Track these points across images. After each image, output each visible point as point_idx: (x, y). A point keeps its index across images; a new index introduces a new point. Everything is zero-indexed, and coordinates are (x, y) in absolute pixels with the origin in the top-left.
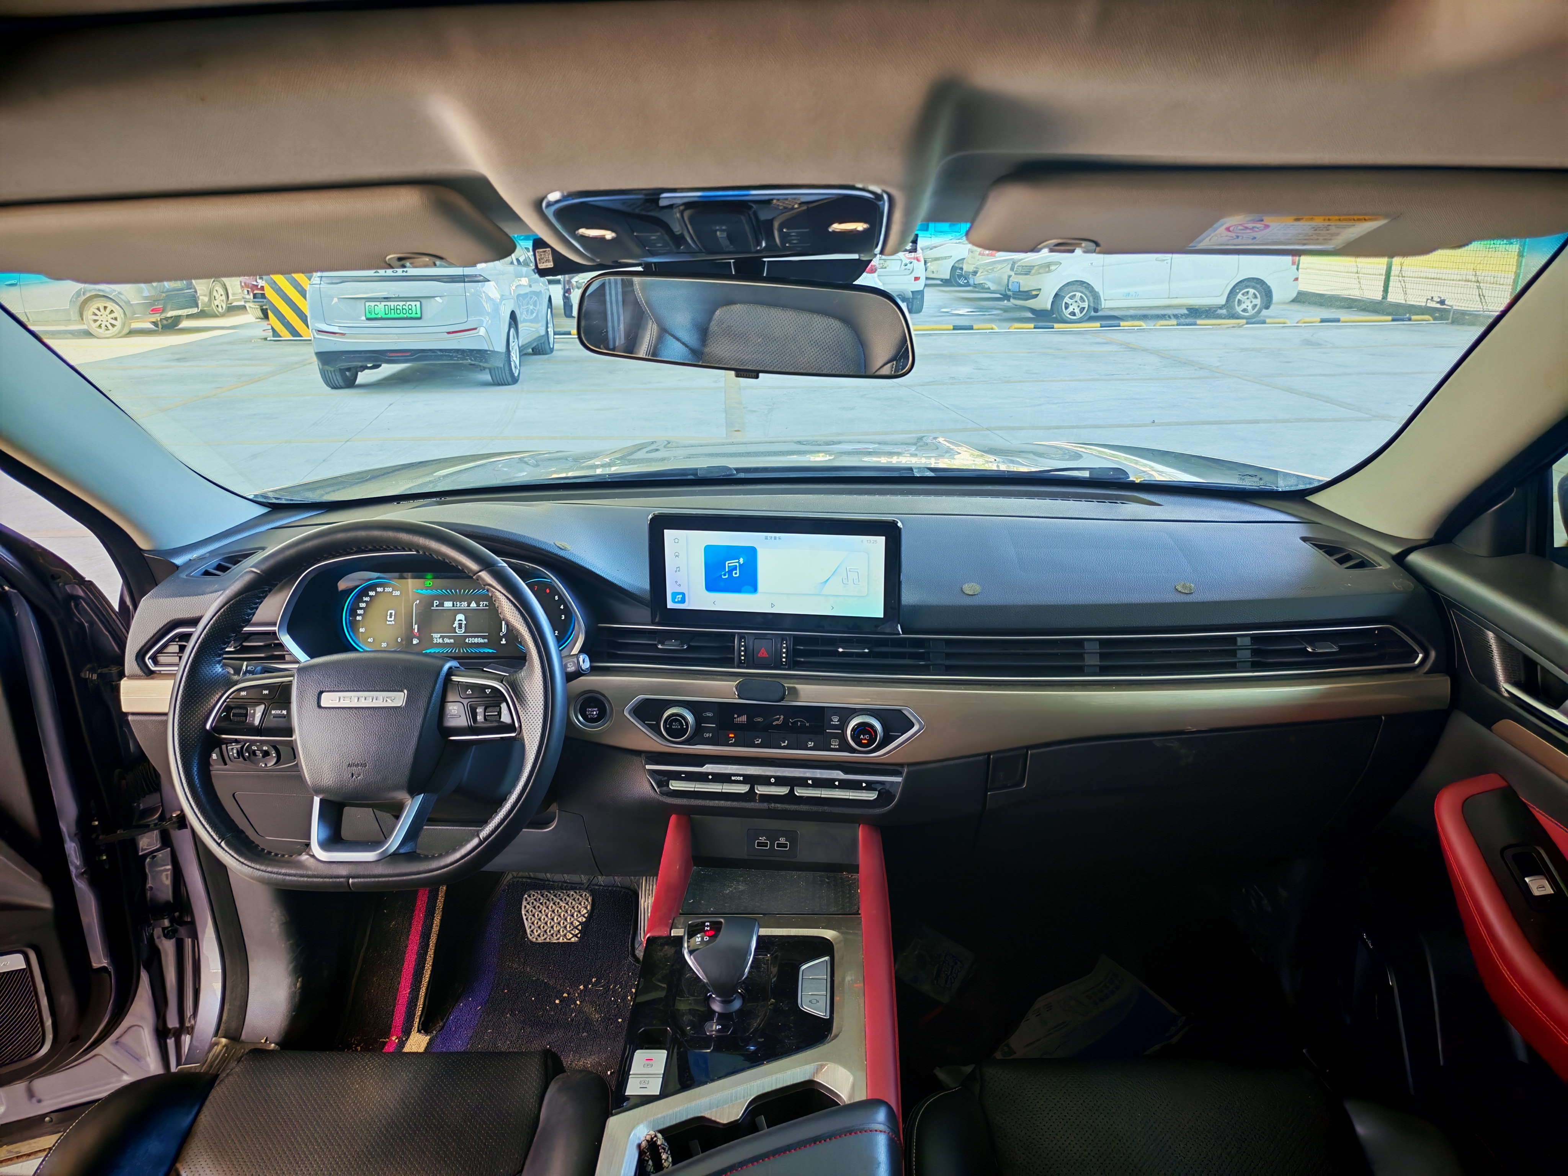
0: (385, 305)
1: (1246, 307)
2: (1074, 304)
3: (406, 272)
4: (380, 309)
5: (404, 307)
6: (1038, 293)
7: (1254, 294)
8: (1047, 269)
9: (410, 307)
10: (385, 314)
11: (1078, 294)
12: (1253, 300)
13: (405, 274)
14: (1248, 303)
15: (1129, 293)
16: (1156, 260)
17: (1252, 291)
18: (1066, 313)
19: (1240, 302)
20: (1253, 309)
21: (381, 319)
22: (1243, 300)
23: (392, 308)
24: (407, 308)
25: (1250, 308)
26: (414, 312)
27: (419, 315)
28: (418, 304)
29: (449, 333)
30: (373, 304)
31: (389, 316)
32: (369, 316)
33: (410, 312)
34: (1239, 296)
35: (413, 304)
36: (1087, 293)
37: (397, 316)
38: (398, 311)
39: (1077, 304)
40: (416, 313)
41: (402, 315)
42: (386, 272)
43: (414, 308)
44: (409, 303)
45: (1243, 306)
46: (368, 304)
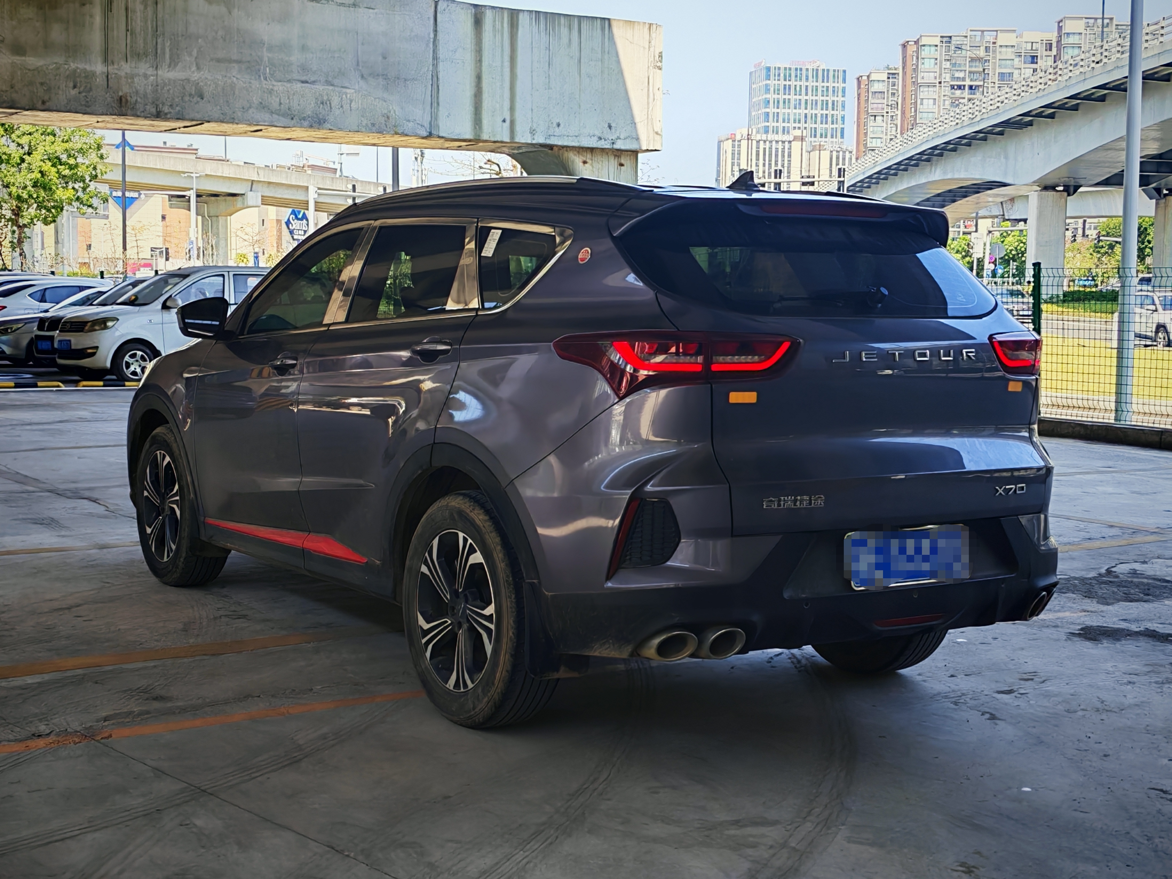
2: (136, 364)
6: (95, 351)
8: (103, 326)
11: (139, 353)
18: (128, 372)
36: (148, 351)
39: (138, 363)
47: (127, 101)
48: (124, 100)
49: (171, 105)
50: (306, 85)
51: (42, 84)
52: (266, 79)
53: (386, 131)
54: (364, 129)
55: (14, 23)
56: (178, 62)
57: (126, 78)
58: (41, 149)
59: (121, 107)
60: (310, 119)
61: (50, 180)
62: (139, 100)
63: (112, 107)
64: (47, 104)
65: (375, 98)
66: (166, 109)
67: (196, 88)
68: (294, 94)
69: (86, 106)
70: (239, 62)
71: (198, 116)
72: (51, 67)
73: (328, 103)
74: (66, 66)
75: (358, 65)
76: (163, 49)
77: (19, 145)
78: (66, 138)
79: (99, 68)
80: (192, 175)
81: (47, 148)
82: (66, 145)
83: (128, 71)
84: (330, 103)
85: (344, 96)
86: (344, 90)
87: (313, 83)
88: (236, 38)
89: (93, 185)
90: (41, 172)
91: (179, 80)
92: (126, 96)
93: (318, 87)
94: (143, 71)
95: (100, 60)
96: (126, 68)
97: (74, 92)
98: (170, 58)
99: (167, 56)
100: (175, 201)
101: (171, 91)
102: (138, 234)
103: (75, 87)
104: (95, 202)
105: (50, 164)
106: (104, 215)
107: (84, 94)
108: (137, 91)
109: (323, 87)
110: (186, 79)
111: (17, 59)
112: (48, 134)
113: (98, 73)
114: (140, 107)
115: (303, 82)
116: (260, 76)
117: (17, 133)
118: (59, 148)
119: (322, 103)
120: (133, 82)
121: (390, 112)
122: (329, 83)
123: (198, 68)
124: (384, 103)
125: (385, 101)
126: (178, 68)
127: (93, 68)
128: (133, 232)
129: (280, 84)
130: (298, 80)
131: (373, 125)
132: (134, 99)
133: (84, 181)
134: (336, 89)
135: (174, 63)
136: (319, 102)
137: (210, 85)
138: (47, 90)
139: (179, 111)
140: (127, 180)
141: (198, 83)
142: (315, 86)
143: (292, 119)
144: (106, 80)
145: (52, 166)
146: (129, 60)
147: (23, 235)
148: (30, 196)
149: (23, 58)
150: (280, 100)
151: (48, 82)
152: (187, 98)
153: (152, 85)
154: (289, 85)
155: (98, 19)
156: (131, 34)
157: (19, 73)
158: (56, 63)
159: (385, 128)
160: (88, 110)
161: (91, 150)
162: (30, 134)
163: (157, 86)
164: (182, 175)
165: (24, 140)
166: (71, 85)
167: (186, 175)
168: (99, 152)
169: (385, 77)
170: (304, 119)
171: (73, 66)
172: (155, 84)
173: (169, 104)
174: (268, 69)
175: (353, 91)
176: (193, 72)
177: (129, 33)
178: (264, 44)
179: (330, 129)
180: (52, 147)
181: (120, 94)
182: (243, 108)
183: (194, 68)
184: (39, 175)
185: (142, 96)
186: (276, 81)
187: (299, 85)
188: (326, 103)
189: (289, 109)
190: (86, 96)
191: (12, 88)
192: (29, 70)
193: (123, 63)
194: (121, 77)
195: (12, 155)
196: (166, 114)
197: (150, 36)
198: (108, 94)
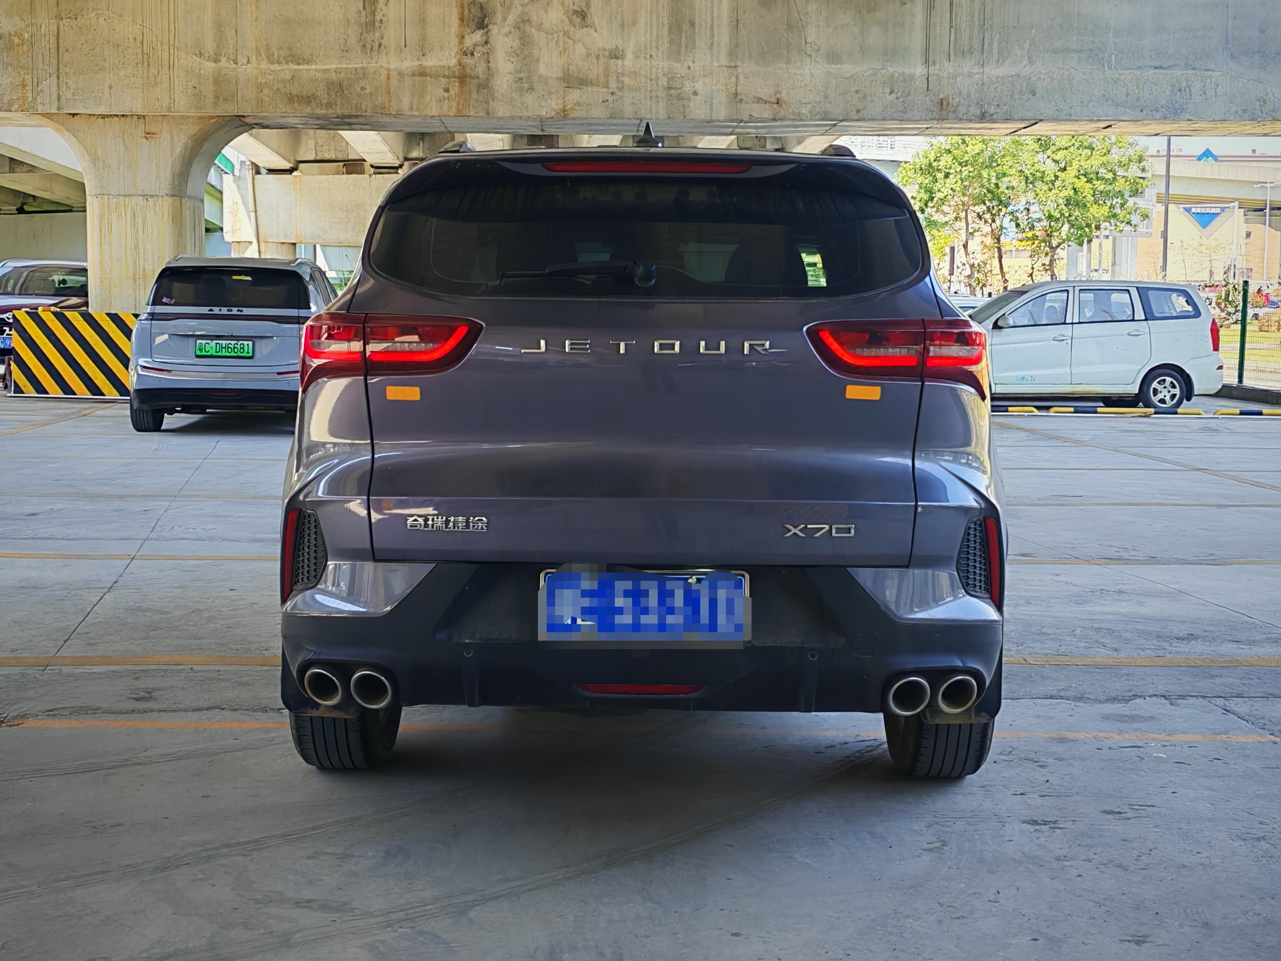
0: (216, 344)
1: (1163, 397)
3: (241, 311)
4: (211, 347)
5: (236, 346)
7: (1172, 383)
9: (242, 346)
10: (216, 352)
12: (1171, 389)
13: (239, 313)
14: (1165, 392)
15: (1024, 378)
16: (1054, 340)
17: (1168, 380)
19: (1156, 392)
20: (1172, 400)
21: (211, 357)
22: (1159, 390)
23: (224, 346)
24: (238, 347)
25: (1168, 399)
26: (246, 351)
27: (250, 355)
28: (250, 343)
29: (279, 374)
30: (204, 342)
31: (220, 354)
32: (199, 353)
33: (242, 350)
34: (1155, 384)
35: (246, 343)
37: (227, 354)
38: (230, 350)
40: (248, 353)
41: (233, 354)
42: (220, 310)
43: (246, 348)
44: (241, 342)
45: (1160, 396)
46: (199, 342)
47: (948, 103)
48: (945, 102)
49: (998, 105)
50: (1161, 71)
51: (857, 92)
52: (1110, 68)
53: (1262, 118)
54: (1232, 118)
55: (830, 30)
56: (1008, 57)
57: (948, 78)
58: (1075, 164)
59: (942, 109)
60: (1163, 110)
61: (1084, 197)
62: (962, 100)
63: (932, 111)
64: (862, 112)
65: (1248, 80)
66: (992, 110)
67: (1028, 84)
68: (1145, 83)
69: (904, 112)
70: (1078, 51)
71: (1029, 115)
72: (868, 73)
73: (1187, 89)
74: (884, 71)
75: (1227, 43)
76: (991, 45)
77: (1054, 161)
78: (1104, 151)
79: (919, 70)
80: (1265, 185)
81: (1083, 163)
82: (1104, 159)
83: (951, 71)
84: (1190, 90)
85: (1208, 80)
86: (1208, 73)
87: (1169, 68)
88: (1076, 24)
89: (1131, 202)
90: (1074, 189)
91: (1008, 76)
92: (948, 98)
93: (1175, 72)
94: (967, 69)
95: (920, 60)
96: (949, 67)
97: (891, 98)
98: (999, 53)
99: (995, 51)
100: (1251, 215)
101: (998, 90)
102: (1213, 254)
103: (891, 93)
104: (1135, 219)
105: (1085, 180)
106: (1147, 233)
107: (901, 99)
108: (960, 93)
109: (1181, 72)
110: (1016, 75)
111: (833, 68)
112: (1086, 148)
113: (917, 75)
114: (962, 109)
115: (1156, 68)
116: (1103, 65)
117: (1053, 148)
118: (1095, 162)
119: (1180, 90)
120: (956, 82)
121: (1267, 95)
122: (1187, 66)
123: (1031, 61)
124: (1260, 85)
125: (1261, 82)
126: (1007, 63)
127: (912, 71)
128: (1208, 252)
129: (1128, 72)
130: (1151, 67)
131: (1244, 111)
132: (957, 100)
133: (1122, 196)
134: (1199, 73)
135: (1002, 58)
136: (1176, 90)
137: (1044, 80)
138: (862, 97)
139: (1007, 110)
140: (1170, 192)
141: (1030, 78)
142: (1171, 72)
143: (1142, 111)
144: (926, 82)
145: (1087, 182)
146: (952, 58)
147: (1056, 257)
148: (1062, 215)
149: (839, 66)
150: (1127, 90)
151: (863, 89)
152: (1016, 96)
153: (977, 85)
154: (1139, 73)
155: (920, 18)
156: (956, 32)
157: (834, 81)
158: (873, 69)
159: (1260, 114)
160: (906, 116)
161: (1131, 163)
162: (1066, 149)
163: (983, 84)
164: (1255, 186)
165: (1059, 156)
166: (888, 90)
167: (1259, 185)
168: (1142, 164)
169: (1261, 54)
170: (1156, 110)
171: (890, 70)
172: (980, 83)
173: (996, 104)
174: (1113, 56)
175: (1220, 73)
176: (1025, 66)
177: (953, 30)
178: (1110, 29)
179: (1189, 120)
180: (1089, 162)
181: (942, 96)
182: (1082, 102)
183: (1025, 62)
184: (1072, 193)
185: (966, 97)
186: (1123, 69)
187: (1152, 72)
188: (1185, 90)
189: (1137, 100)
190: (904, 101)
191: (826, 98)
192: (845, 78)
193: (946, 63)
194: (943, 77)
195: (1046, 173)
196: (992, 115)
197: (976, 31)
198: (928, 97)
